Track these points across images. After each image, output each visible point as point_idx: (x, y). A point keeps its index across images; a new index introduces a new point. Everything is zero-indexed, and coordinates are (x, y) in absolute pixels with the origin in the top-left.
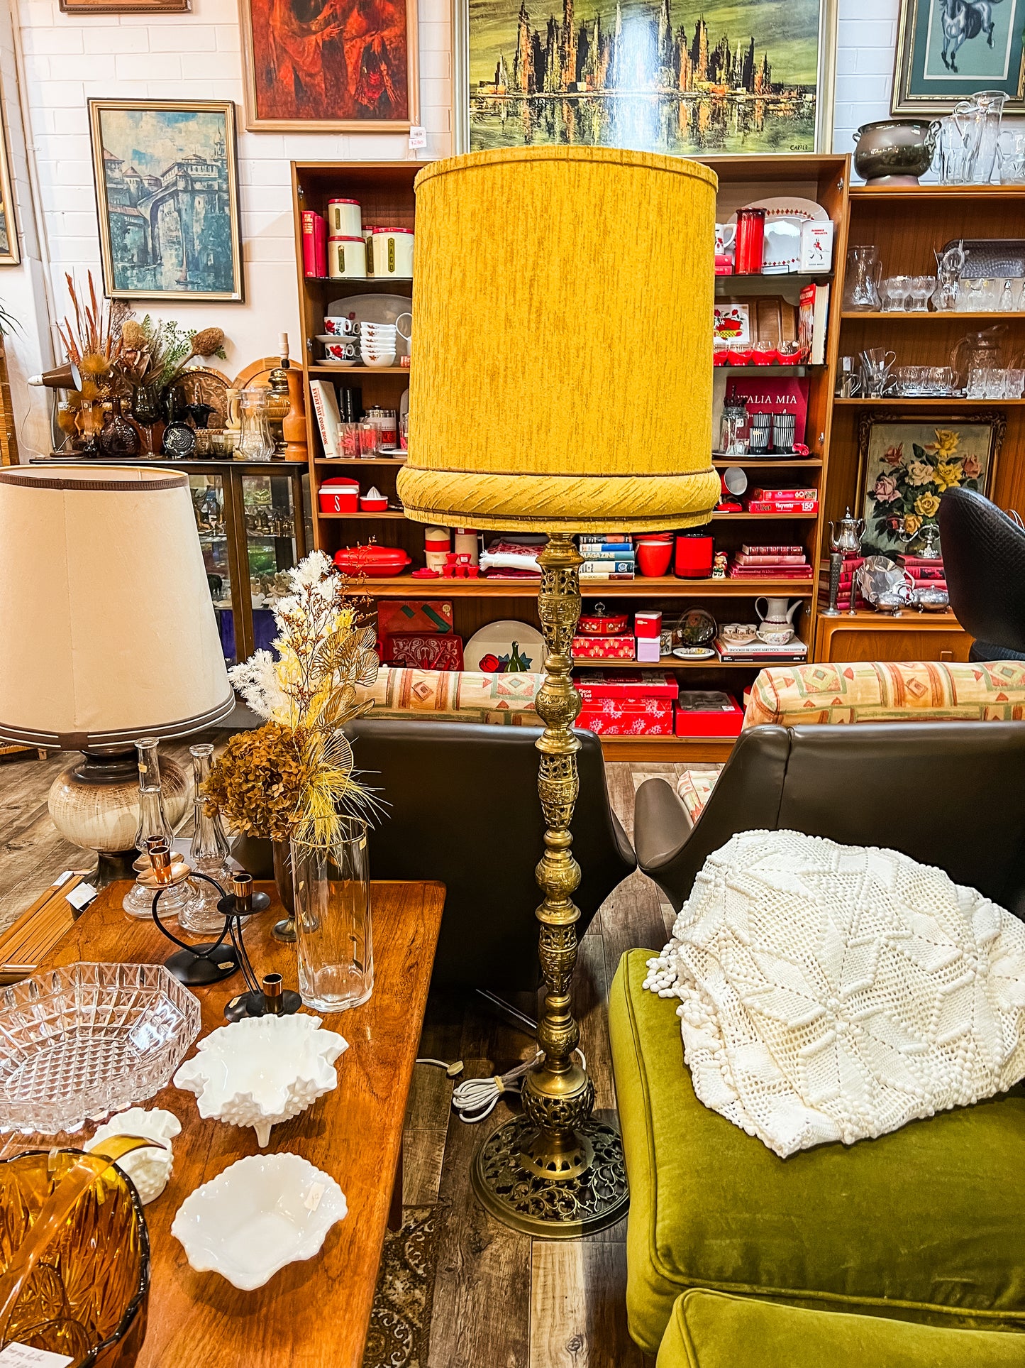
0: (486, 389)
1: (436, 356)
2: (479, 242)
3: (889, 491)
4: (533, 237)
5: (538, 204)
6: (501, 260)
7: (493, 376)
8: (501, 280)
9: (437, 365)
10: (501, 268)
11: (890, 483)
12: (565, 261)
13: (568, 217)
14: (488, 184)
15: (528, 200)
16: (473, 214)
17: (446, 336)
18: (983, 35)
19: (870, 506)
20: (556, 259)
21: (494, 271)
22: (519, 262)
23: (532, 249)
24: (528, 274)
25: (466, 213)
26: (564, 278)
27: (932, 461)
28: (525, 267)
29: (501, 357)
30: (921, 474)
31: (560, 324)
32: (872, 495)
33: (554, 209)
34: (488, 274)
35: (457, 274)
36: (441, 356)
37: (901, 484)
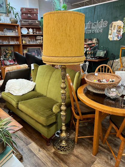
0: (59, 45)
1: (50, 40)
2: (57, 24)
3: (4, 54)
4: (65, 24)
5: (66, 19)
6: (61, 27)
7: (60, 43)
8: (61, 30)
9: (50, 42)
10: (61, 28)
11: (4, 53)
12: (70, 27)
13: (70, 21)
14: (58, 16)
15: (65, 18)
16: (56, 20)
17: (52, 37)
18: (2, 8)
19: (3, 55)
20: (69, 27)
21: (60, 28)
22: (63, 27)
23: (65, 25)
24: (65, 29)
25: (55, 20)
26: (70, 30)
27: (8, 50)
28: (64, 28)
29: (61, 41)
30: (7, 52)
31: (69, 36)
32: (3, 54)
33: (68, 20)
34: (59, 29)
35: (54, 28)
36: (51, 40)
37: (6, 53)
